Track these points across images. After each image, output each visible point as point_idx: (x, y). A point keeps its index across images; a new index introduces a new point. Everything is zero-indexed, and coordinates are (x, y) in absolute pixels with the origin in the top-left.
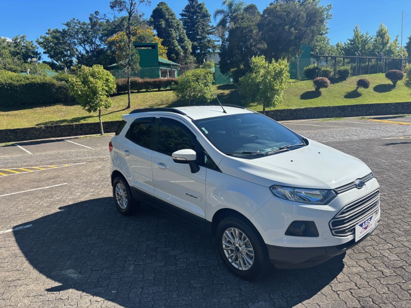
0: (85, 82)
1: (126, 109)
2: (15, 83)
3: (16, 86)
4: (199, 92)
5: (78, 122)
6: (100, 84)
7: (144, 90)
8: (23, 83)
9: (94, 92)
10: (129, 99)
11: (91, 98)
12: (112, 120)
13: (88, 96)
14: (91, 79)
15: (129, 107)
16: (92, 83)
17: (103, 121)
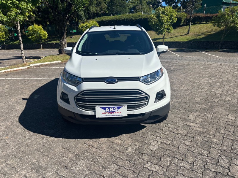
0: (158, 17)
1: (186, 34)
2: (134, 19)
3: (134, 20)
4: (232, 22)
5: (155, 41)
6: (165, 18)
7: (205, 22)
8: (137, 18)
9: (162, 23)
10: (189, 28)
11: (159, 27)
12: (174, 41)
13: (157, 25)
14: (161, 15)
15: (188, 33)
16: (161, 18)
17: (165, 41)
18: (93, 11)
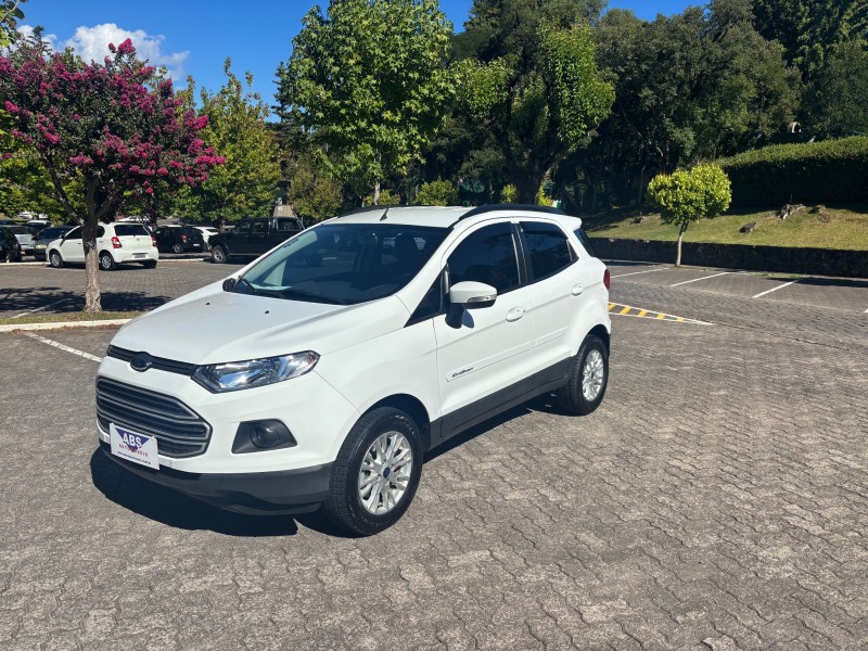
18: (733, 125)
